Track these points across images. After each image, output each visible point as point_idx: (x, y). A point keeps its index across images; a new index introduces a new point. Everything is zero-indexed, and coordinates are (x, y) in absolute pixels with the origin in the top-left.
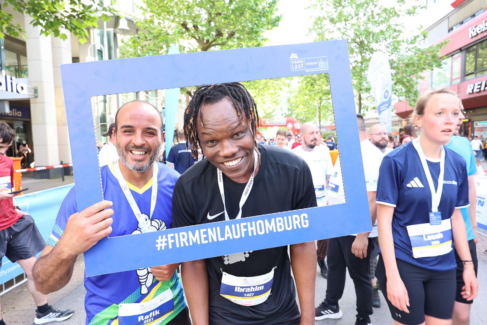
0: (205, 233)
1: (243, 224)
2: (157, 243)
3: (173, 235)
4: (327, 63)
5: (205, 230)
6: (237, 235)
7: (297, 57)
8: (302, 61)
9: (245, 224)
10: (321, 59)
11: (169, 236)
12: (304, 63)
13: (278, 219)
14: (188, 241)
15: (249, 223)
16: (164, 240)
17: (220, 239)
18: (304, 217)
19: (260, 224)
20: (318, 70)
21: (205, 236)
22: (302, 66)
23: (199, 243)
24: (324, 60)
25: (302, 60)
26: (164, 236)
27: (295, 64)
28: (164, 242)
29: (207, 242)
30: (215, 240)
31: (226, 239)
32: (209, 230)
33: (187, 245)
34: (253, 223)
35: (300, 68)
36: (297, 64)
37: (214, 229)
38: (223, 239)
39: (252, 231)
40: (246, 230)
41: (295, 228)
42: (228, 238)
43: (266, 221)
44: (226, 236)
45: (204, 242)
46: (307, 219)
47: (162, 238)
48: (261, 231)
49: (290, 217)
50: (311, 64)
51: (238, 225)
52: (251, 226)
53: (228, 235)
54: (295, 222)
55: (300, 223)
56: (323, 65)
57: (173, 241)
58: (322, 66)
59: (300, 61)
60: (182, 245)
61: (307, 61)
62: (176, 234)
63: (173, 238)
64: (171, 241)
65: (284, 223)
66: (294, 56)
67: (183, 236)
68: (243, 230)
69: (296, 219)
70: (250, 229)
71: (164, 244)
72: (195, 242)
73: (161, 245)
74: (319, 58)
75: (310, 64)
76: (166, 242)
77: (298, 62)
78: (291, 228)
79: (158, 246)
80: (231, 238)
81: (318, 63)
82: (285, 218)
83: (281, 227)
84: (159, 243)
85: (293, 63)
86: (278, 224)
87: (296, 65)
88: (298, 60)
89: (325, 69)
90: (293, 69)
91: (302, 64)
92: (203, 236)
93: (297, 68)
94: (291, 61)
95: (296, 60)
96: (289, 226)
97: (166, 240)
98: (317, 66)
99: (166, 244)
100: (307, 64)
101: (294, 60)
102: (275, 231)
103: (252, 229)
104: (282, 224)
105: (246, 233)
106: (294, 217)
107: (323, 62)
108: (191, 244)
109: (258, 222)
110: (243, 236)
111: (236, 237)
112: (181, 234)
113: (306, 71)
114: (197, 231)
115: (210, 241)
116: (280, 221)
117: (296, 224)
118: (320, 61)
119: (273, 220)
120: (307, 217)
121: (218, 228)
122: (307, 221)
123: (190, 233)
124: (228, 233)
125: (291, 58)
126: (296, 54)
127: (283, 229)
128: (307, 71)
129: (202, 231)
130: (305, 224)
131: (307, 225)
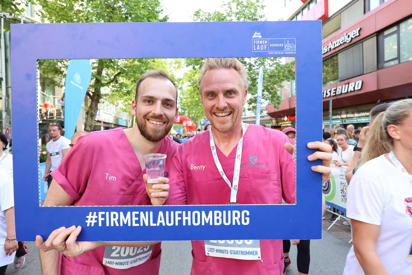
0: (137, 216)
1: (177, 213)
2: (87, 219)
3: (104, 213)
4: (295, 46)
5: (137, 213)
6: (170, 222)
7: (260, 37)
8: (266, 42)
9: (180, 212)
10: (288, 41)
11: (100, 213)
12: (267, 44)
13: (216, 212)
14: (119, 221)
15: (184, 212)
16: (95, 217)
17: (152, 224)
18: (245, 214)
19: (196, 215)
20: (283, 53)
21: (137, 219)
22: (265, 47)
23: (129, 225)
24: (292, 42)
25: (266, 40)
26: (95, 213)
27: (257, 44)
28: (94, 219)
29: (138, 225)
30: (147, 224)
31: (158, 225)
32: (142, 213)
33: (117, 225)
34: (189, 213)
35: (263, 49)
36: (260, 45)
37: (147, 213)
38: (155, 225)
39: (187, 221)
40: (180, 218)
41: (234, 224)
42: (161, 224)
43: (203, 212)
44: (159, 221)
45: (134, 225)
46: (248, 216)
47: (92, 215)
48: (196, 222)
49: (229, 212)
50: (277, 45)
51: (172, 213)
52: (187, 216)
53: (161, 222)
54: (234, 218)
55: (240, 219)
56: (290, 47)
57: (103, 219)
58: (288, 48)
59: (263, 41)
60: (112, 225)
61: (271, 42)
62: (107, 213)
63: (104, 216)
64: (101, 219)
65: (222, 218)
66: (258, 35)
67: (114, 216)
68: (177, 218)
69: (236, 215)
70: (185, 218)
71: (94, 221)
72: (125, 223)
73: (91, 221)
74: (286, 40)
75: (275, 45)
76: (96, 219)
77: (261, 42)
78: (229, 224)
79: (88, 222)
80: (164, 225)
81: (284, 45)
82: (224, 212)
83: (218, 221)
84: (89, 219)
85: (255, 43)
86: (216, 218)
87: (258, 46)
88: (261, 40)
89: (292, 53)
90: (255, 49)
91: (265, 45)
92: (134, 219)
93: (259, 48)
94: (253, 40)
95: (259, 40)
96: (227, 222)
97: (97, 217)
98: (282, 49)
99: (96, 221)
100: (271, 45)
101: (257, 40)
102: (211, 224)
103: (187, 218)
104: (219, 218)
105: (180, 222)
106: (234, 212)
107: (290, 45)
108: (121, 225)
109: (194, 213)
110: (177, 224)
111: (168, 224)
112: (112, 213)
113: (269, 53)
114: (129, 213)
115: (142, 225)
116: (218, 215)
117: (236, 220)
118: (286, 43)
119: (211, 212)
120: (248, 214)
121: (151, 213)
122: (248, 219)
123: (121, 213)
124: (161, 220)
125: (253, 37)
126: (260, 33)
127: (220, 223)
128: (271, 53)
129: (134, 213)
130: (245, 221)
131: (248, 223)
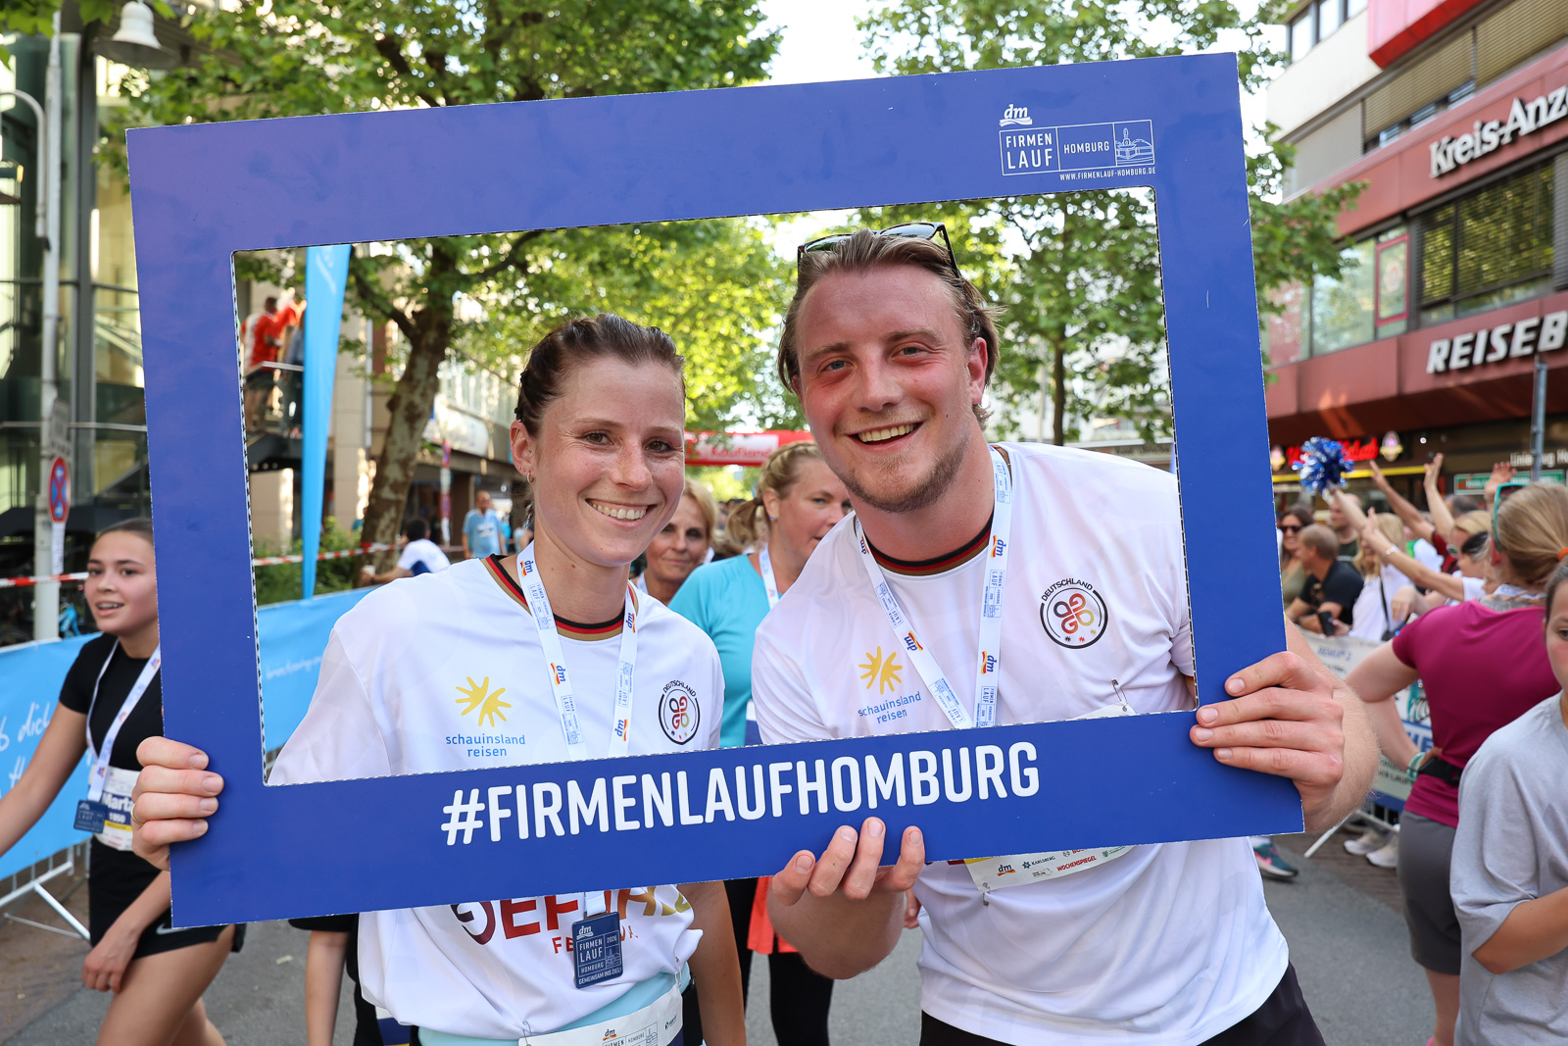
0: (628, 791)
1: (775, 769)
2: (447, 818)
5: (631, 779)
6: (752, 806)
9: (787, 766)
13: (915, 757)
15: (801, 766)
17: (687, 819)
18: (1022, 755)
19: (845, 770)
21: (631, 802)
23: (604, 827)
29: (635, 825)
30: (668, 821)
31: (710, 818)
32: (647, 780)
33: (559, 830)
34: (820, 764)
37: (666, 777)
38: (698, 819)
39: (813, 796)
40: (788, 789)
41: (984, 794)
42: (719, 814)
43: (870, 761)
44: (712, 806)
45: (622, 825)
46: (1031, 764)
48: (847, 797)
49: (964, 752)
51: (758, 770)
52: (811, 777)
53: (719, 806)
54: (983, 773)
55: (1006, 777)
65: (940, 775)
67: (548, 799)
68: (778, 790)
69: (990, 762)
70: (804, 787)
71: (472, 825)
72: (589, 821)
73: (462, 825)
76: (479, 816)
78: (966, 794)
79: (450, 828)
80: (730, 816)
82: (947, 754)
83: (925, 788)
84: (455, 817)
86: (917, 777)
90: (1010, 167)
92: (622, 803)
93: (1025, 163)
96: (958, 789)
97: (482, 807)
99: (479, 824)
102: (901, 801)
103: (812, 786)
104: (930, 776)
105: (790, 801)
106: (981, 752)
108: (575, 830)
109: (837, 764)
110: (777, 811)
111: (746, 814)
112: (539, 789)
114: (600, 784)
115: (649, 823)
116: (923, 766)
117: (989, 780)
119: (897, 759)
120: (1032, 755)
121: (682, 776)
122: (1032, 773)
123: (573, 786)
124: (718, 799)
125: (1003, 123)
127: (934, 796)
128: (1068, 177)
129: (619, 782)
130: (1025, 782)
131: (1034, 788)
